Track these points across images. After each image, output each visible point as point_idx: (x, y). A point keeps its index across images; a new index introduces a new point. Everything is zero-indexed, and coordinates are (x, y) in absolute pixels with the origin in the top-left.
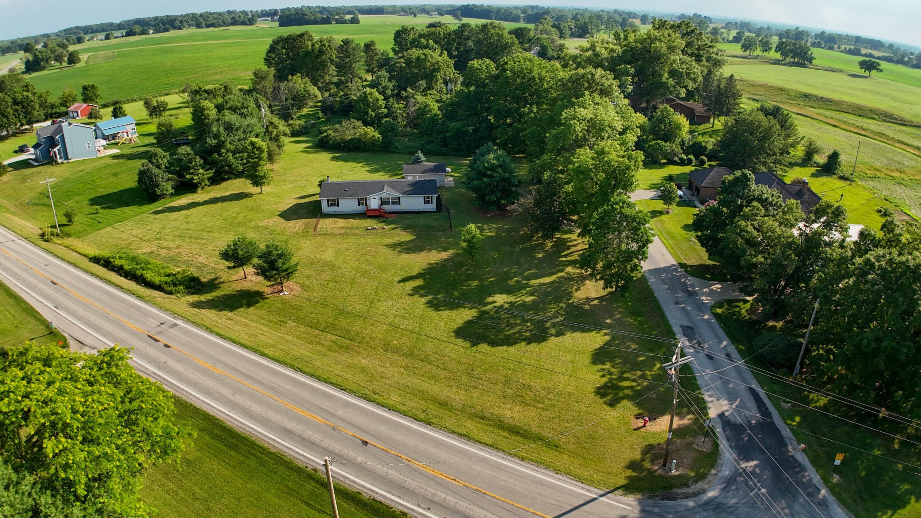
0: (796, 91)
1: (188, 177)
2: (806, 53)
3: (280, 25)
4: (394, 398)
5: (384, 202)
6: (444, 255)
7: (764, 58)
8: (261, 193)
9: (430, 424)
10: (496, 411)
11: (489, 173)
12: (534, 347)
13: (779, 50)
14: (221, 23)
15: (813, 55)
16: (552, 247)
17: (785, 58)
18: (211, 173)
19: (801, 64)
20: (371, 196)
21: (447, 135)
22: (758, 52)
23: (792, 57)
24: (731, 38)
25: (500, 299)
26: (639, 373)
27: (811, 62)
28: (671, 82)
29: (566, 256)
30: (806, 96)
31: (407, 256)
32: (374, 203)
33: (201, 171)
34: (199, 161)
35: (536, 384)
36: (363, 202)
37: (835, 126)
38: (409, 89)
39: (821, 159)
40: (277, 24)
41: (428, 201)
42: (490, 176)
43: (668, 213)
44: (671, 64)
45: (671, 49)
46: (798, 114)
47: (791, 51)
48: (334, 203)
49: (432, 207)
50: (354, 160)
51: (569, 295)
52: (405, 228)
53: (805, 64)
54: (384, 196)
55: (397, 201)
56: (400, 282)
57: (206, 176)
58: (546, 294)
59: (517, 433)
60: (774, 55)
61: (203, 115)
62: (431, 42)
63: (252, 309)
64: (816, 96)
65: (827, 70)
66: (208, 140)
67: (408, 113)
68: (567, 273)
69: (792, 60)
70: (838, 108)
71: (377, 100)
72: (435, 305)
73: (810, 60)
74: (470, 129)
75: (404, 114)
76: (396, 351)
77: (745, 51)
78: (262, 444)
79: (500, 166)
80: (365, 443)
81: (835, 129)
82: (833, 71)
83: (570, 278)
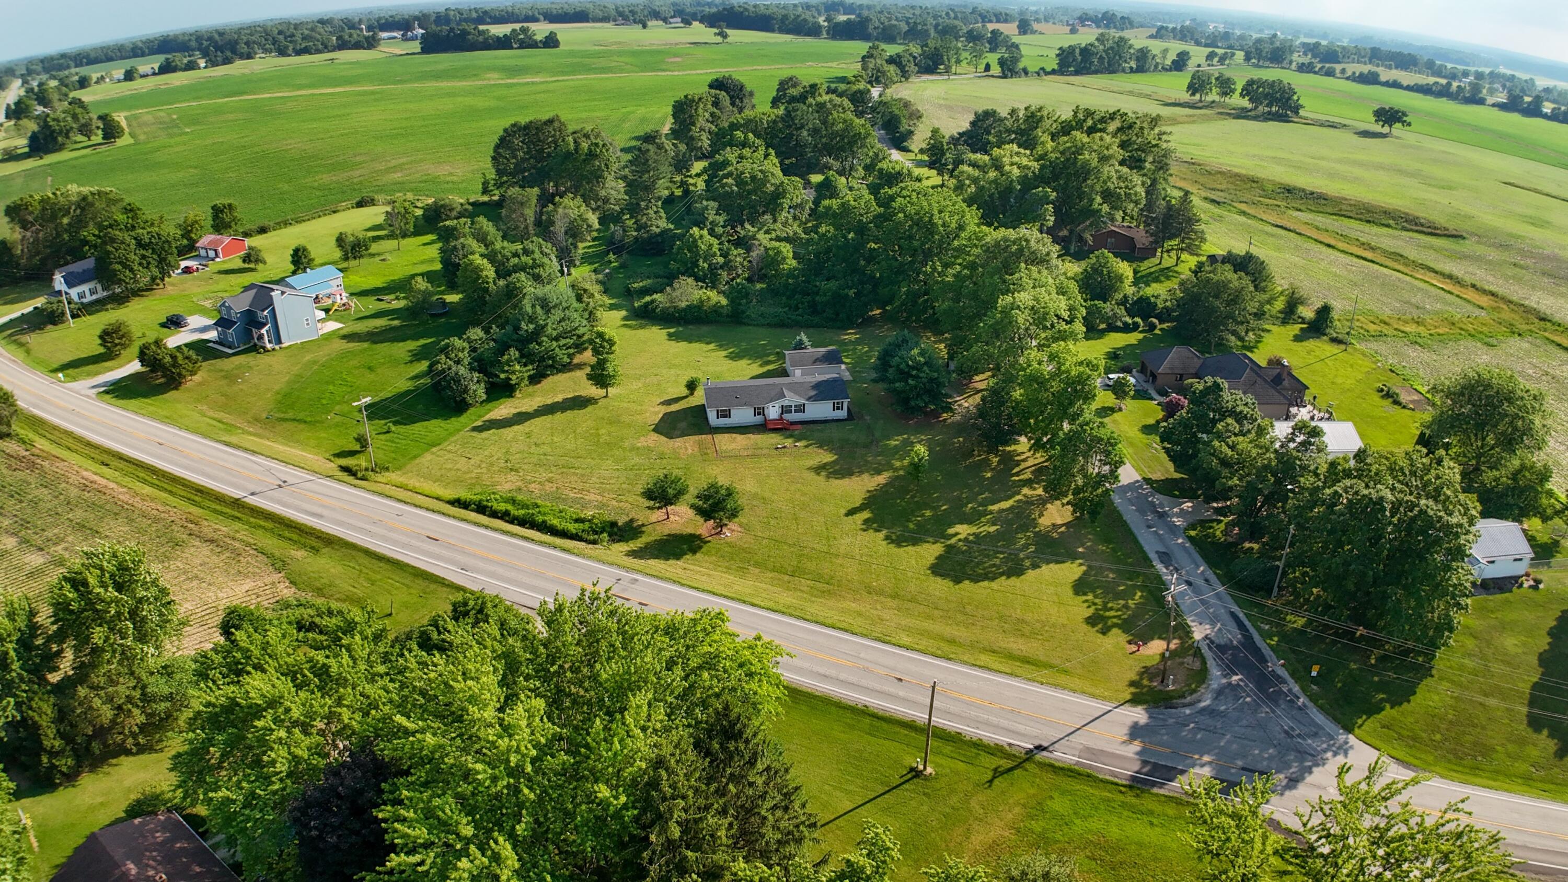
0: (1274, 183)
1: (502, 376)
2: (1289, 99)
3: (426, 50)
4: (905, 639)
5: (785, 410)
6: (882, 479)
7: (1223, 105)
8: (606, 397)
9: (950, 659)
10: (1003, 645)
11: (914, 373)
12: (1013, 580)
13: (1248, 94)
14: (320, 47)
15: (1300, 102)
16: (999, 462)
17: (1256, 107)
18: (530, 369)
19: (1281, 115)
20: (771, 405)
21: (817, 298)
22: (1214, 96)
23: (1267, 106)
24: (1168, 62)
25: (963, 530)
26: (1122, 602)
27: (1297, 113)
28: (1105, 208)
29: (1018, 474)
30: (1289, 191)
31: (837, 482)
32: (773, 412)
33: (517, 367)
34: (514, 353)
35: (1029, 617)
36: (759, 411)
37: (1329, 246)
38: (747, 226)
39: (1307, 312)
40: (416, 46)
41: (837, 407)
42: (915, 377)
43: (1120, 410)
44: (1105, 182)
45: (1104, 159)
46: (1277, 226)
47: (1266, 96)
48: (725, 414)
49: (842, 414)
50: (699, 340)
51: (1034, 523)
52: (821, 444)
53: (1287, 115)
54: (786, 403)
55: (801, 409)
56: (847, 515)
57: (526, 375)
58: (1009, 523)
59: (1028, 662)
60: (1238, 101)
61: (479, 277)
62: (751, 135)
63: (698, 555)
64: (1304, 190)
65: (1322, 125)
66: (523, 325)
67: (750, 262)
68: (1025, 495)
69: (1267, 109)
70: (1335, 210)
71: (711, 245)
72: (898, 541)
73: (1296, 109)
74: (851, 293)
75: (745, 263)
76: (880, 593)
77: (1193, 94)
78: (804, 689)
79: (926, 363)
80: (900, 680)
81: (1330, 251)
82: (1333, 126)
83: (1029, 502)
